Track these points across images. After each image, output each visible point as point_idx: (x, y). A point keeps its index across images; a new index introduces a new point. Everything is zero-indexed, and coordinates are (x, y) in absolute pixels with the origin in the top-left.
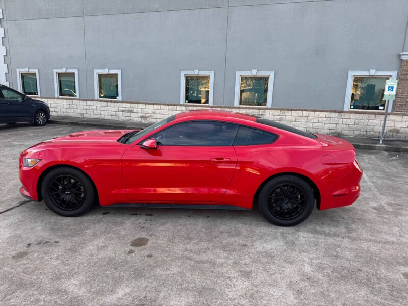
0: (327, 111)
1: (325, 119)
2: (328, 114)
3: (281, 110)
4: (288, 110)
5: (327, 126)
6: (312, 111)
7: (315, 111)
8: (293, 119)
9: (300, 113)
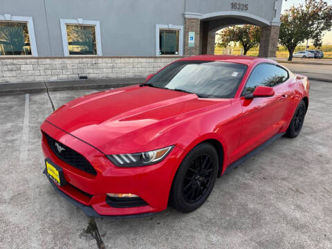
0: (146, 57)
1: (145, 64)
2: (148, 60)
3: (111, 58)
4: (117, 57)
5: (148, 69)
6: (136, 57)
7: (138, 57)
8: (123, 65)
9: (127, 60)
